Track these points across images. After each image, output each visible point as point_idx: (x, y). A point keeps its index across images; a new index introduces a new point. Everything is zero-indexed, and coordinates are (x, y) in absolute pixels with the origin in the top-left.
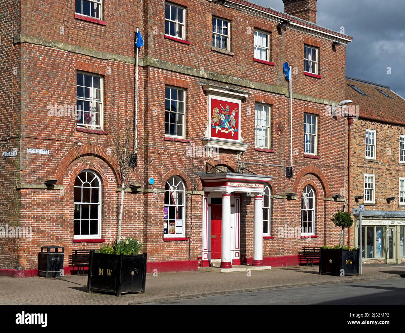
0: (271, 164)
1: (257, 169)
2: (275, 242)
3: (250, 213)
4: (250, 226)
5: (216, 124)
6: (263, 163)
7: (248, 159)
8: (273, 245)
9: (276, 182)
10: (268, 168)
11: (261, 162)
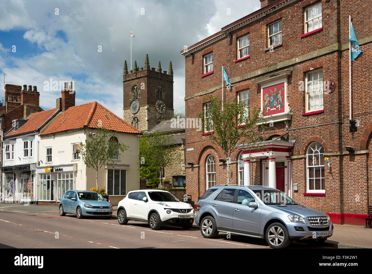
0: (322, 123)
1: (306, 132)
2: (328, 199)
3: (300, 172)
4: (300, 184)
5: (267, 106)
6: (312, 125)
7: (296, 125)
8: (326, 202)
9: (327, 140)
10: (318, 128)
11: (310, 125)
